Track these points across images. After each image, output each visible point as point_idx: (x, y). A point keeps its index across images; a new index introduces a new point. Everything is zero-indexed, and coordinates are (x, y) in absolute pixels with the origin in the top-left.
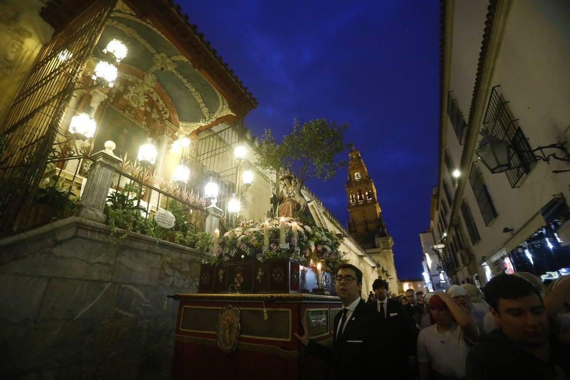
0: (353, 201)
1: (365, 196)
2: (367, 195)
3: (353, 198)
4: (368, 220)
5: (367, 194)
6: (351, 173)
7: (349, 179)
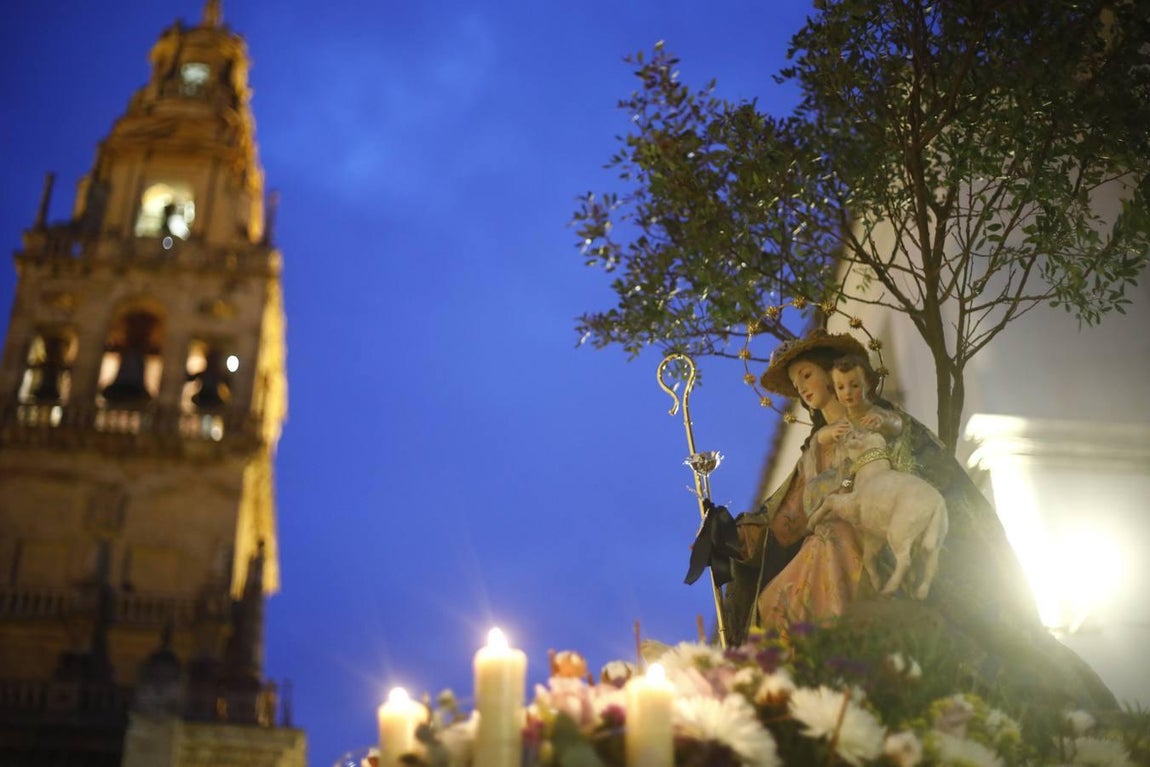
0: (46, 394)
1: (176, 377)
2: (191, 378)
3: (51, 368)
4: (128, 587)
5: (196, 363)
6: (120, 175)
7: (80, 205)
